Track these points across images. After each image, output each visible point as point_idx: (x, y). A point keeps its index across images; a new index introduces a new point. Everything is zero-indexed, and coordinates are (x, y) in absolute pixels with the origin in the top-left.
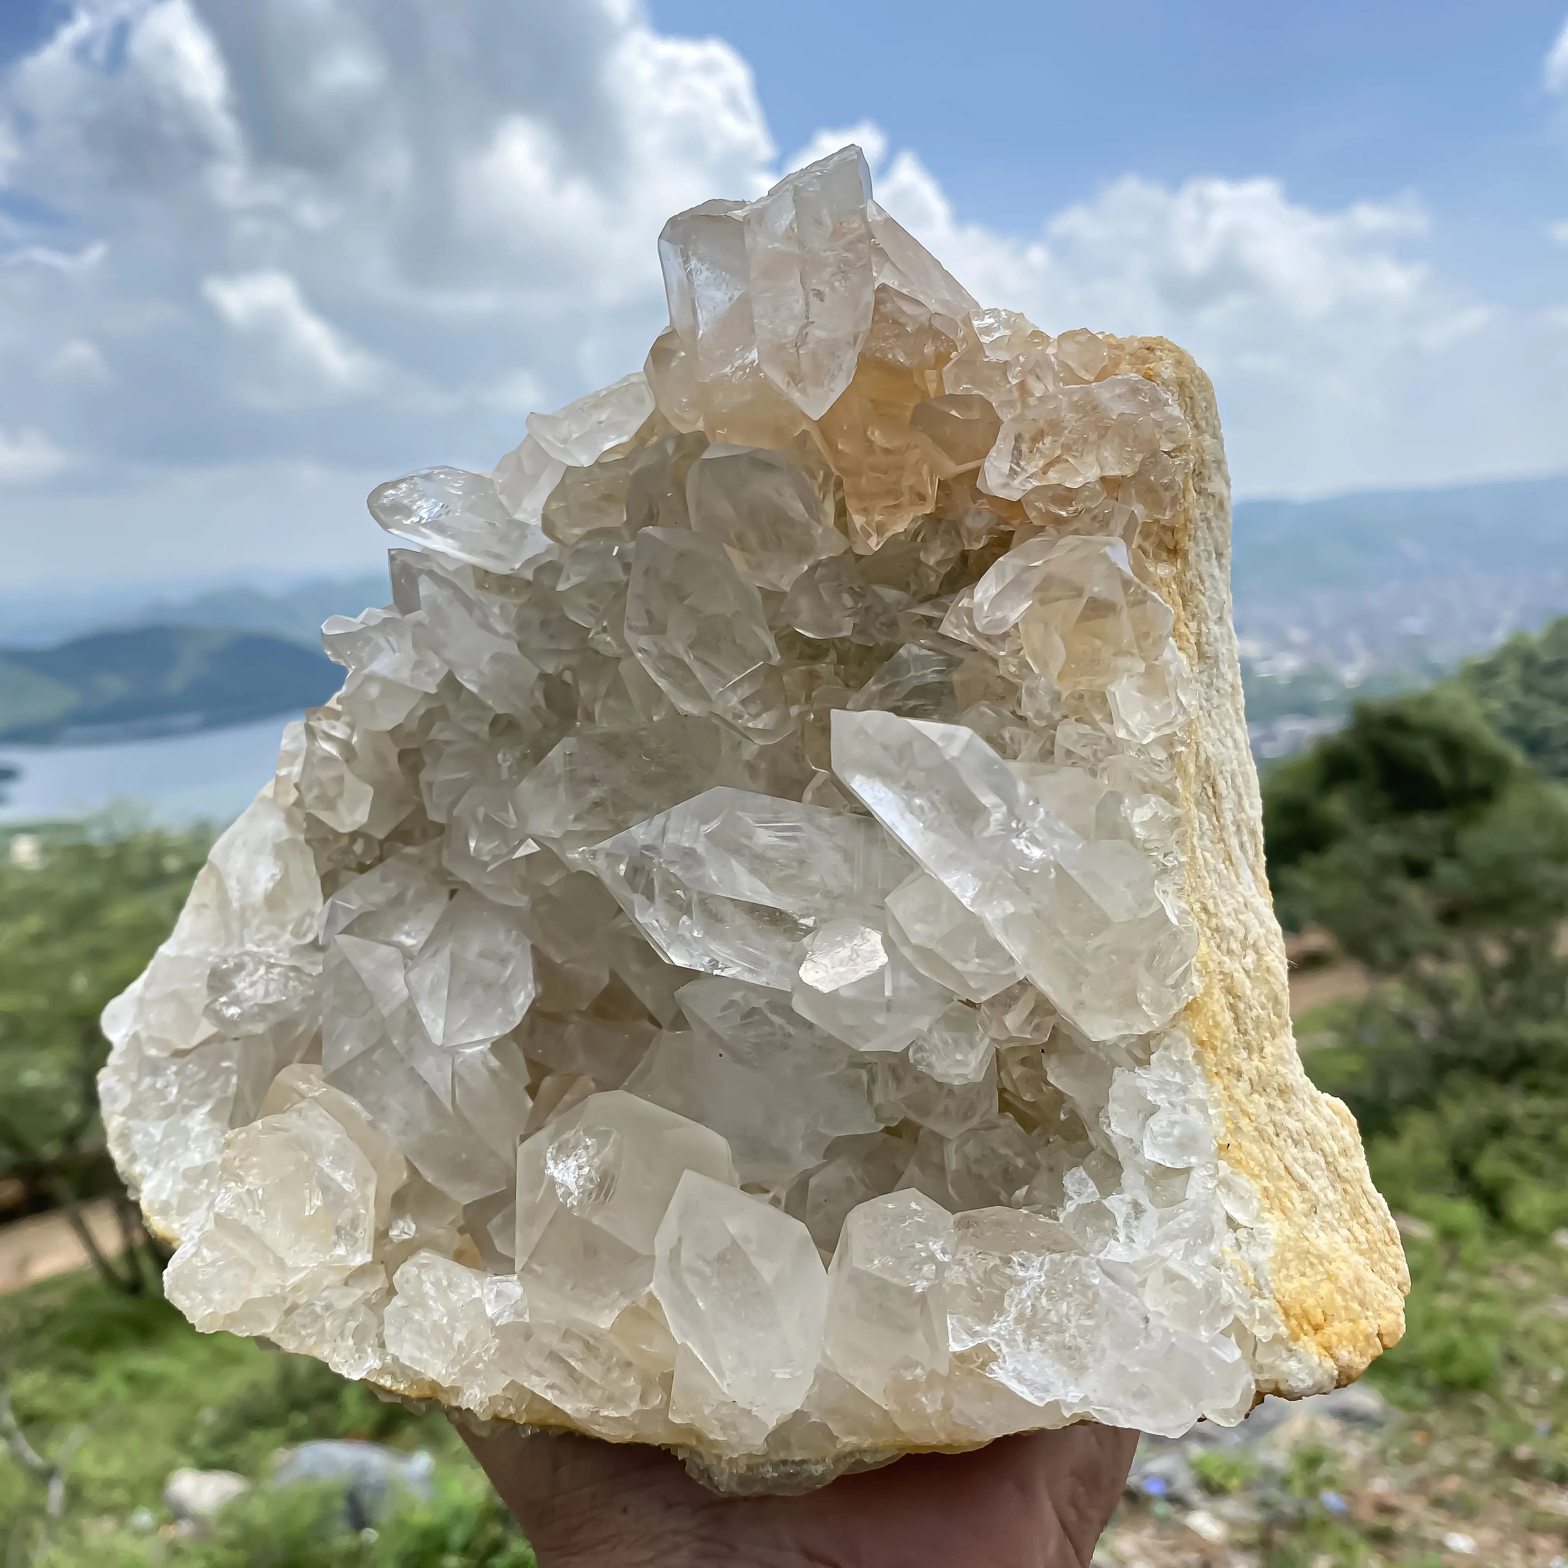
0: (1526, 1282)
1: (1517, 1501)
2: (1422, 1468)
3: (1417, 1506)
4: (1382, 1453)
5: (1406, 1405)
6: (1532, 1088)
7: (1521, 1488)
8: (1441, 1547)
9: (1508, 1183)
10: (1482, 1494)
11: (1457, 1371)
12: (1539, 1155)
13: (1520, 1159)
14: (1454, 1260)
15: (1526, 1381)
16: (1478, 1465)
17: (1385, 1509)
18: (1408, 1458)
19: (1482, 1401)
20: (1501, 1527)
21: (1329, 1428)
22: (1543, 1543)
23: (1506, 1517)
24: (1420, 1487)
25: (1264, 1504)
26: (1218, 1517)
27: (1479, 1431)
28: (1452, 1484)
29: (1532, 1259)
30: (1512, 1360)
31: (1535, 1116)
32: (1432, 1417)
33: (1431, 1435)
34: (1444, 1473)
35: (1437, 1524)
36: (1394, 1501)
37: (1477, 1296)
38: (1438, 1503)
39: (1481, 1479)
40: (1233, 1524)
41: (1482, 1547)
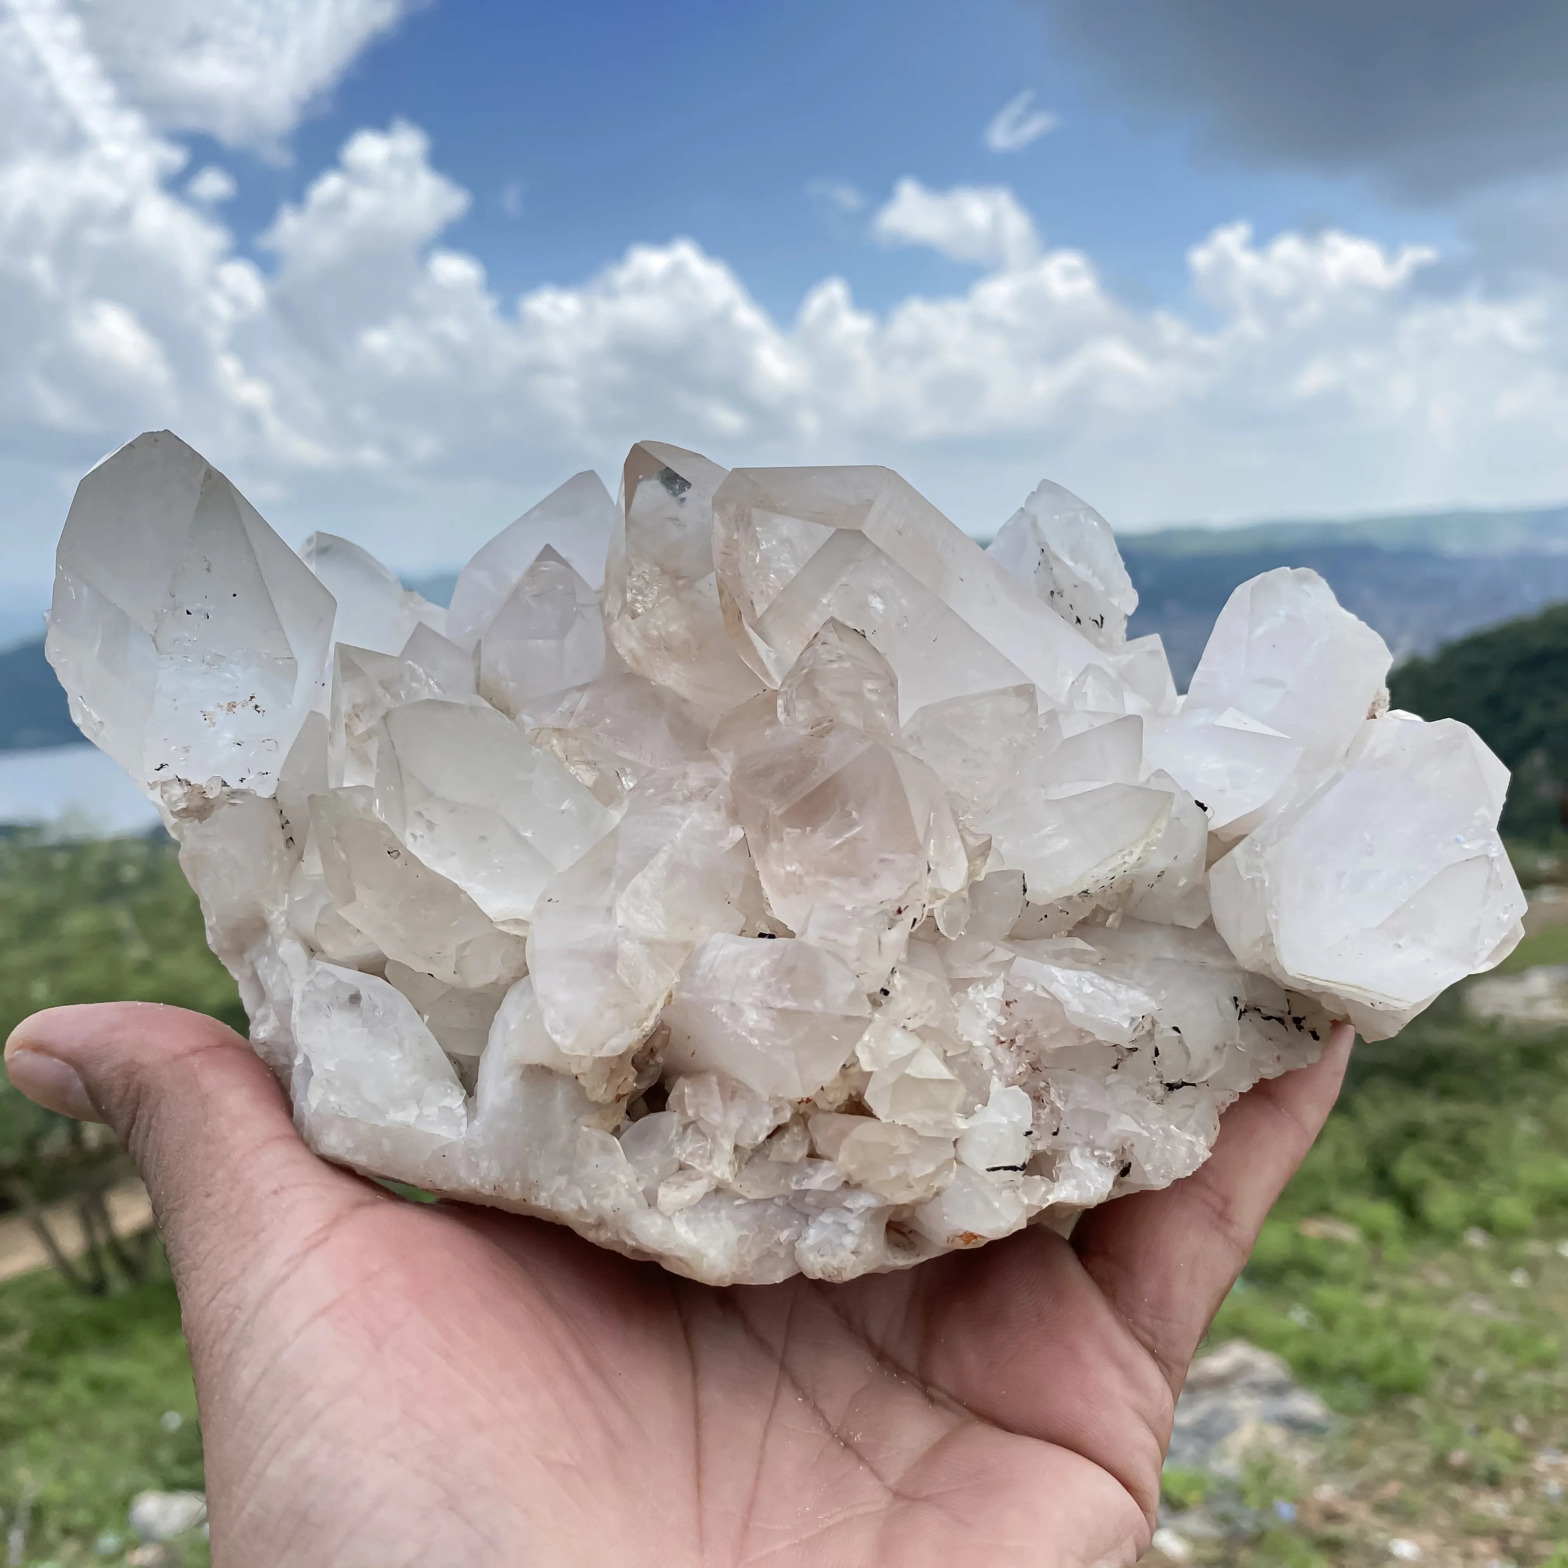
0: (1442, 1281)
1: (1454, 1506)
2: (1363, 1474)
3: (1361, 1512)
4: (1326, 1458)
5: (1346, 1410)
6: (1445, 1093)
7: (1458, 1492)
8: (1387, 1555)
9: (1422, 1185)
10: (1419, 1499)
11: (1393, 1375)
12: (1450, 1158)
13: (1436, 1163)
14: (1377, 1261)
15: (1454, 1382)
16: (1415, 1468)
17: (1331, 1516)
18: (1353, 1463)
19: (1416, 1405)
20: (1438, 1531)
21: (1276, 1436)
22: (1482, 1547)
23: (1443, 1520)
24: (1362, 1492)
25: (1224, 1519)
26: (1182, 1534)
27: (1414, 1434)
28: (1392, 1489)
29: (1447, 1257)
30: (1440, 1362)
31: (1448, 1121)
32: (1370, 1423)
33: (1371, 1441)
34: (1383, 1478)
35: (1382, 1530)
36: (1341, 1508)
37: (1400, 1296)
38: (1381, 1509)
39: (1419, 1483)
40: (1194, 1540)
41: (1425, 1552)
